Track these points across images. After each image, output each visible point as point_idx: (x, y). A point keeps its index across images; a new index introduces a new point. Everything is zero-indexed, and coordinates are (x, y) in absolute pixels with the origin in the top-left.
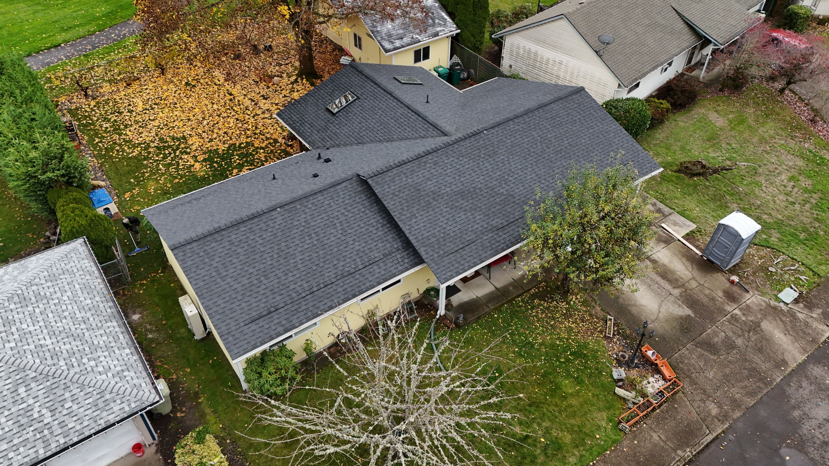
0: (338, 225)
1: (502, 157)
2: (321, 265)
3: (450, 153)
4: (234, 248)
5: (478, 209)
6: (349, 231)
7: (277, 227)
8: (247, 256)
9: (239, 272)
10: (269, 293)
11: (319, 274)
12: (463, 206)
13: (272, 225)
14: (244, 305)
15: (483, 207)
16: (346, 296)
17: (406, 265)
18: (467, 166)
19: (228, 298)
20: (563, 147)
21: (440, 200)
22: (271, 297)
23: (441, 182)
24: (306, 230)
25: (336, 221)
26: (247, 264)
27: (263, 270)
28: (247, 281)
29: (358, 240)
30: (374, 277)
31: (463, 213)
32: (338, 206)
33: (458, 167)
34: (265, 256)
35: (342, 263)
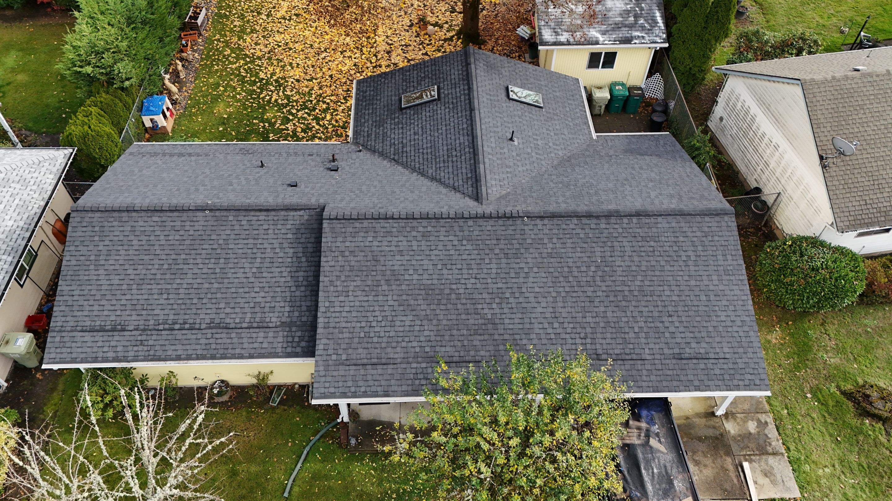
0: (258, 260)
1: (523, 265)
2: (204, 301)
3: (456, 228)
4: (132, 238)
5: (435, 322)
6: (265, 275)
7: (191, 233)
8: (137, 253)
9: (117, 267)
10: (129, 307)
11: (194, 311)
12: (419, 308)
13: (187, 228)
14: (96, 308)
15: (445, 322)
16: (205, 352)
17: (299, 350)
18: (464, 257)
19: (85, 293)
20: (627, 288)
21: (394, 287)
22: (128, 313)
23: (414, 262)
24: (219, 251)
25: (259, 255)
26: (131, 262)
27: (142, 277)
28: (117, 282)
29: (267, 289)
30: (251, 346)
31: (411, 318)
32: (275, 237)
33: (452, 252)
34: (155, 262)
35: (228, 310)
